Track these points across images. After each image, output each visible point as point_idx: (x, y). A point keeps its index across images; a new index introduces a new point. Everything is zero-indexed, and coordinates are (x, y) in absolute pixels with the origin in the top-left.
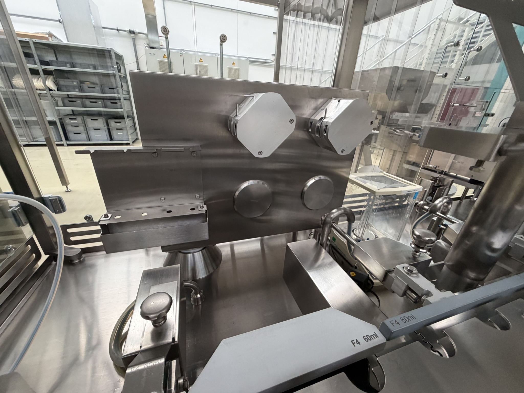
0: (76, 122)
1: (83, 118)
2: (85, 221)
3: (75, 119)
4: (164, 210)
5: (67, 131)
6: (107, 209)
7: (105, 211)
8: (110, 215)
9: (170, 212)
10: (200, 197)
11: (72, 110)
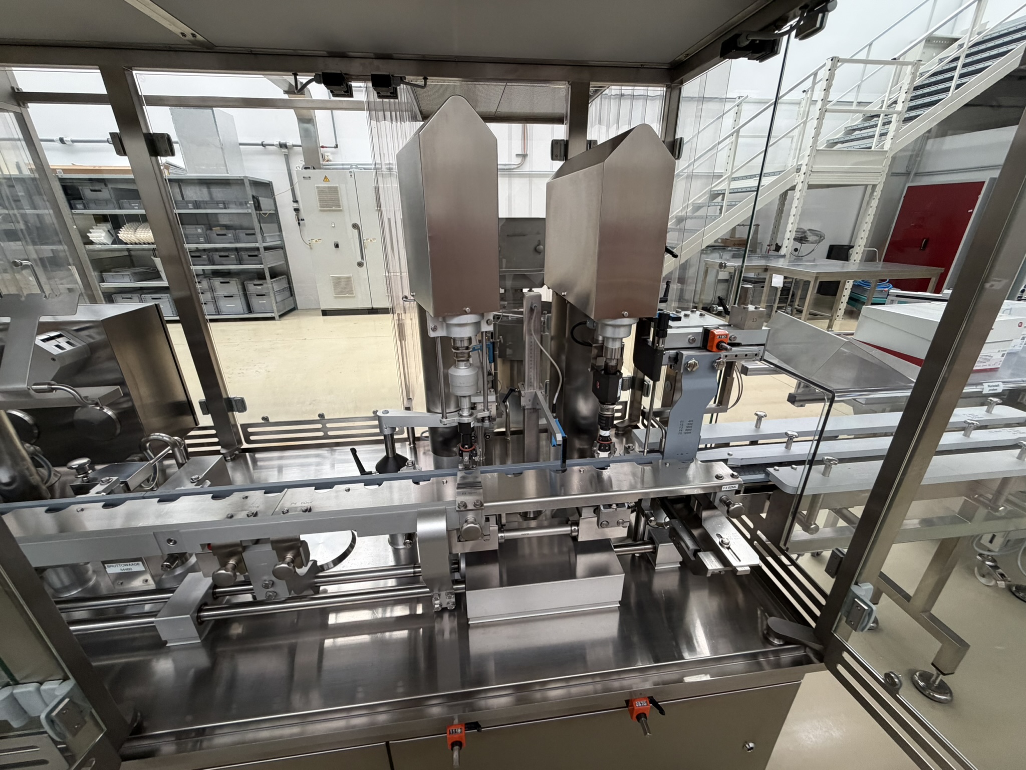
1: (210, 280)
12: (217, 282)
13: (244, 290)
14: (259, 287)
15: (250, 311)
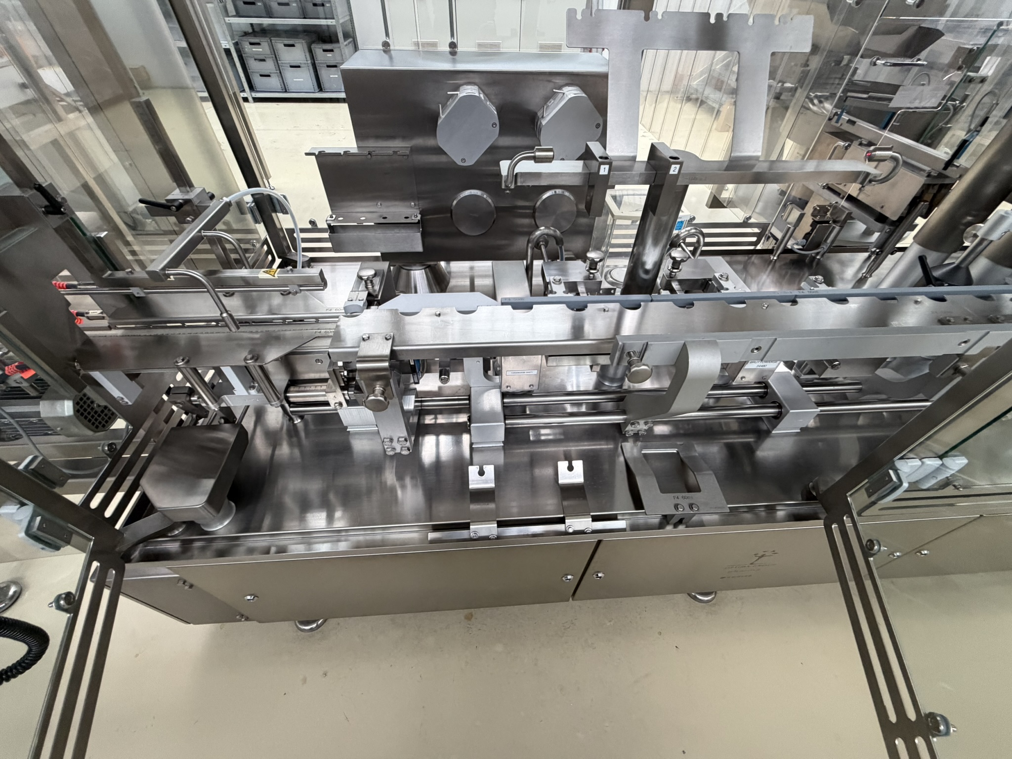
0: (261, 50)
1: (271, 41)
2: (309, 226)
3: (259, 44)
4: (381, 216)
5: (249, 71)
6: (332, 210)
7: (330, 213)
8: (334, 216)
9: (385, 218)
10: (415, 204)
11: (252, 25)
12: (279, 45)
13: (313, 58)
14: (329, 55)
15: (320, 88)
